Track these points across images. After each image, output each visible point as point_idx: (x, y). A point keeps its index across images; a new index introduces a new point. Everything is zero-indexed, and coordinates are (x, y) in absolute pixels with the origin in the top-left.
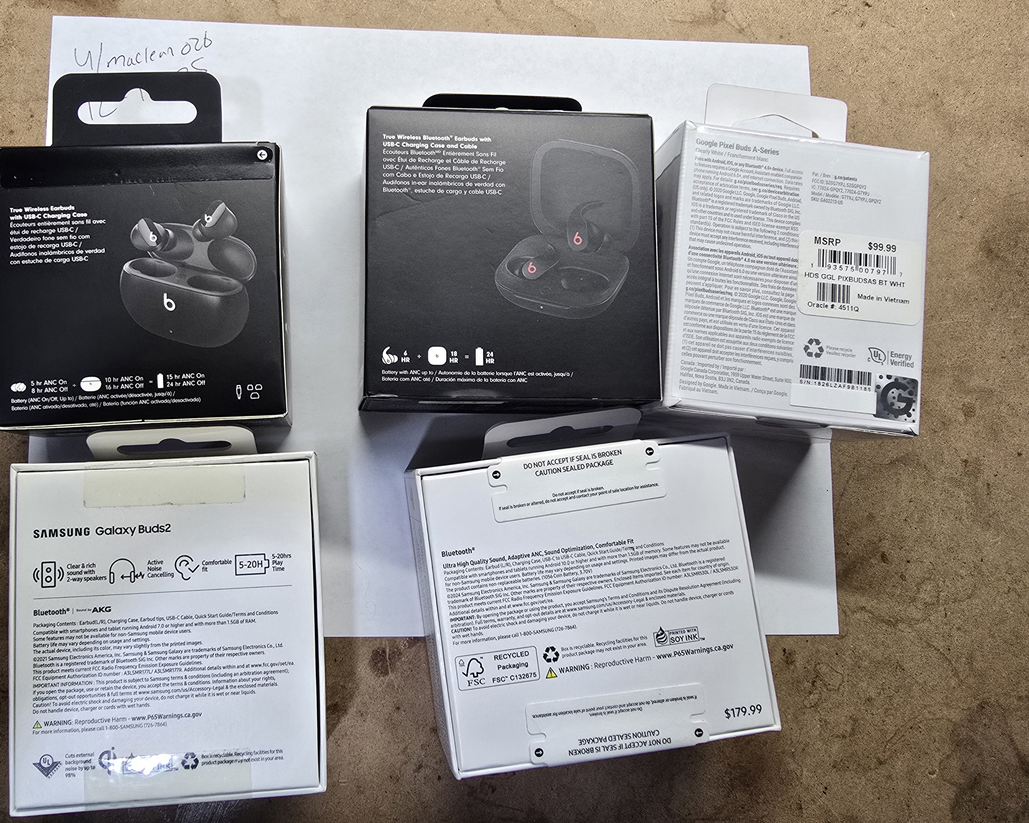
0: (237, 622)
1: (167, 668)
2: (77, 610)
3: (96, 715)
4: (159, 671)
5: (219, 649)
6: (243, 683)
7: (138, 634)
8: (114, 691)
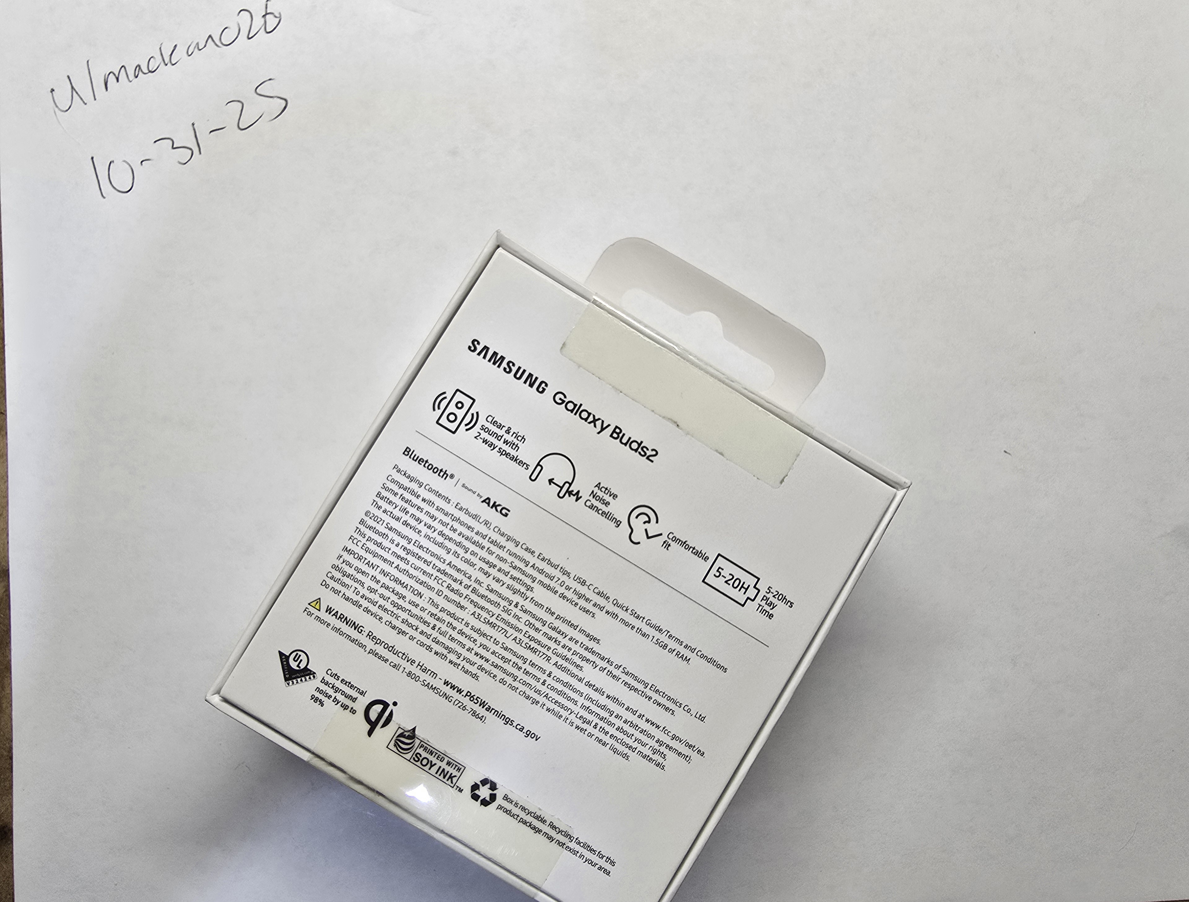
0: (665, 647)
1: (533, 644)
2: (463, 486)
3: (401, 643)
4: (520, 643)
5: (618, 667)
6: (620, 735)
7: (524, 573)
8: (444, 628)
